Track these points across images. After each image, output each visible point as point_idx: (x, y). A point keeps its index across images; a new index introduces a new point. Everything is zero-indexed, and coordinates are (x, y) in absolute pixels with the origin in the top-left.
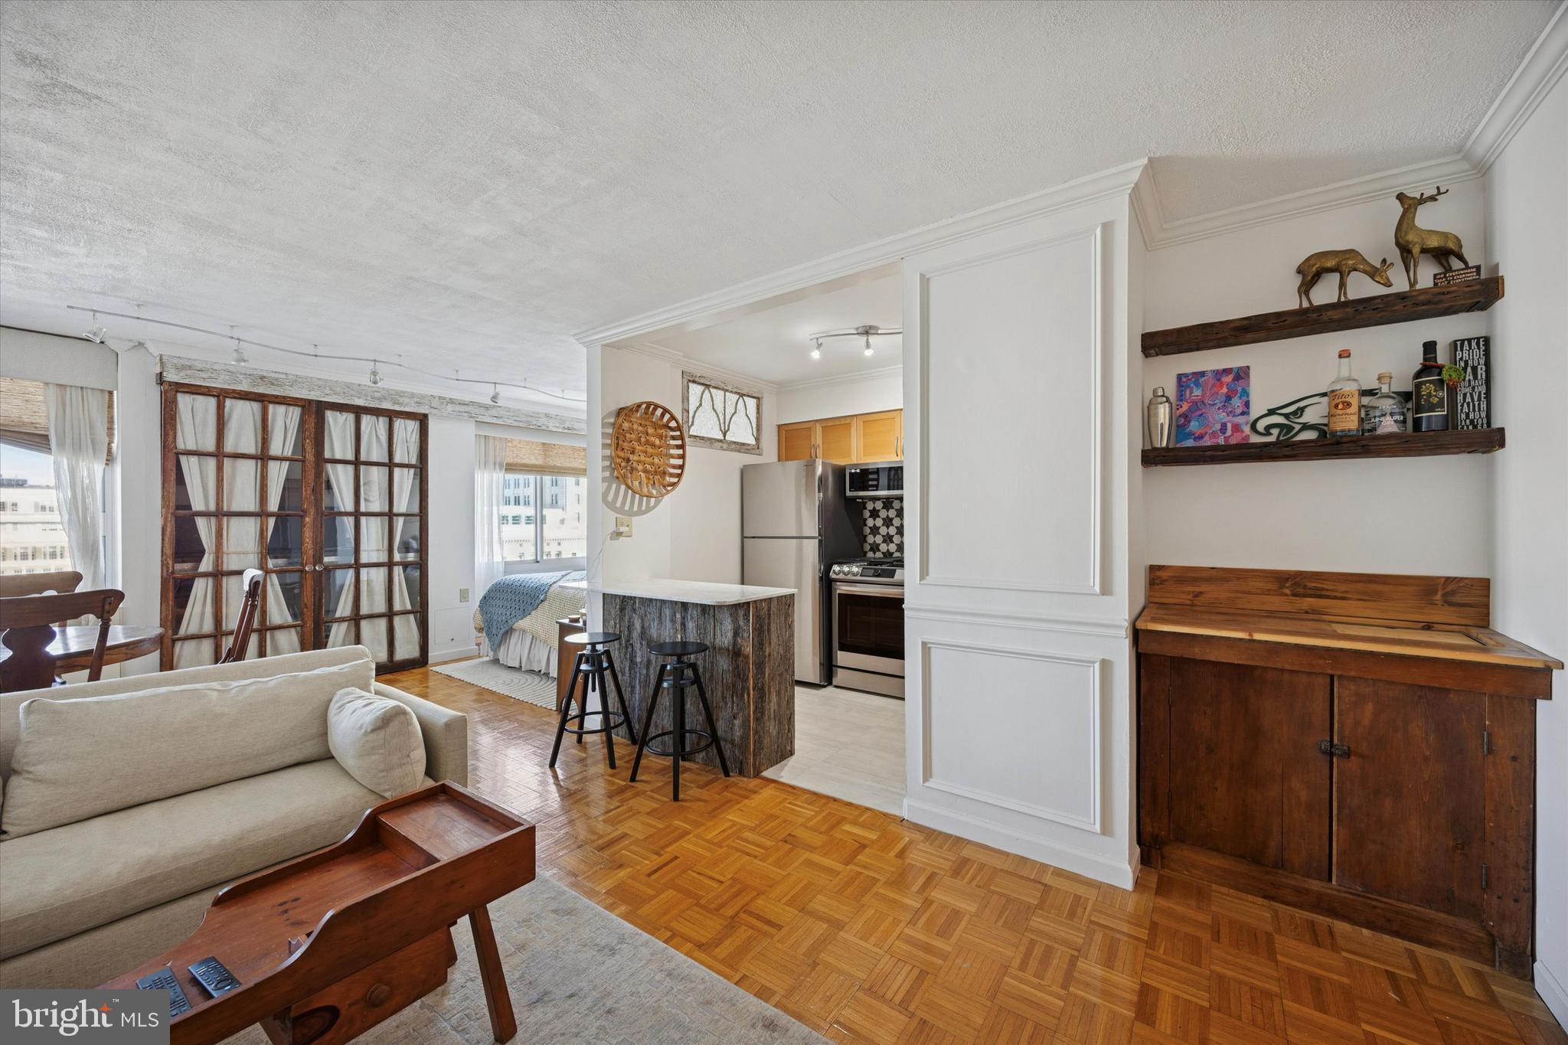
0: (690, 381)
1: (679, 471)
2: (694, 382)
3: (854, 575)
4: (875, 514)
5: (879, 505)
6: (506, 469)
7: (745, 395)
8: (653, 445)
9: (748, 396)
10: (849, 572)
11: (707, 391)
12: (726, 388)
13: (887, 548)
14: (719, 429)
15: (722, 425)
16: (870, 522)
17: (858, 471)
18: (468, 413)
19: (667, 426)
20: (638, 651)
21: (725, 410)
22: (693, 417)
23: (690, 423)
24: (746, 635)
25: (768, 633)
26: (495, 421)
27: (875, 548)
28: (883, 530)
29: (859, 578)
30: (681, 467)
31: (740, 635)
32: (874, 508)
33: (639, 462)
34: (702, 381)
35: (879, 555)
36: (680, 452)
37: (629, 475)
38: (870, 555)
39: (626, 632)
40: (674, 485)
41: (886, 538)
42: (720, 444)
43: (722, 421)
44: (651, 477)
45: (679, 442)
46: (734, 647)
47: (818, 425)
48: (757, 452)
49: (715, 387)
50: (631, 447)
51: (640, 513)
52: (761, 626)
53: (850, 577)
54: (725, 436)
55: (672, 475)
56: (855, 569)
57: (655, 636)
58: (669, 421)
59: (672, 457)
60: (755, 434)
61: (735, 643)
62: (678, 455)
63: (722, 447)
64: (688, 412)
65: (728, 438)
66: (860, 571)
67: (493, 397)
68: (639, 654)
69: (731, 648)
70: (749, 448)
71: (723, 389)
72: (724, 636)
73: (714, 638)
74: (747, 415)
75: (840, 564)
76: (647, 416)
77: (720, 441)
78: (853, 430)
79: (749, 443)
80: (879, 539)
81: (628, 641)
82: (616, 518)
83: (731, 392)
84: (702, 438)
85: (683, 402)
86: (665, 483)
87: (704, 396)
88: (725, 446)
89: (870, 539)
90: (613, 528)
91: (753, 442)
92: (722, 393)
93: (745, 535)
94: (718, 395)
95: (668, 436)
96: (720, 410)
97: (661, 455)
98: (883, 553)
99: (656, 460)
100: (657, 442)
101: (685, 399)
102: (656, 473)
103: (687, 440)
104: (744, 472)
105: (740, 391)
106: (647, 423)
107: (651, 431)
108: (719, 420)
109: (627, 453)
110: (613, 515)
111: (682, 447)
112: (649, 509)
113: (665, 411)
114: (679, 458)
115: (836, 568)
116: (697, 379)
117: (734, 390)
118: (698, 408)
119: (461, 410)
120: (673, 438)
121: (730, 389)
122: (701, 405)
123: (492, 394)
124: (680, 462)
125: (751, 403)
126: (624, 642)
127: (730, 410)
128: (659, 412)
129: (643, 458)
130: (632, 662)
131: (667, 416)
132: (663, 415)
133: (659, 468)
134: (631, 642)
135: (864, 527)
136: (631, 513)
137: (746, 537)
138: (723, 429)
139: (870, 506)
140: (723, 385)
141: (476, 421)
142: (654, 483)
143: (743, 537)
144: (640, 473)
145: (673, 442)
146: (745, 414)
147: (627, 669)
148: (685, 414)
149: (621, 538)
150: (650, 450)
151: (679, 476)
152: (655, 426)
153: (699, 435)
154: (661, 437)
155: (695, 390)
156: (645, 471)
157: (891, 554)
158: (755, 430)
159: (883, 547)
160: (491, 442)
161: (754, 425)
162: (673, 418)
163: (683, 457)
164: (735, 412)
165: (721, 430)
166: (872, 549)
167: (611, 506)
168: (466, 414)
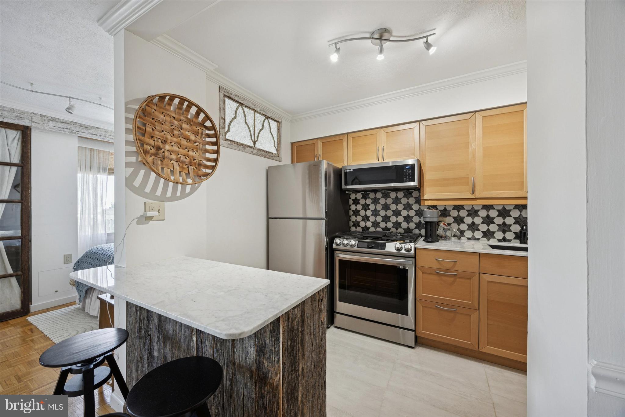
0: (225, 96)
1: (214, 164)
2: (230, 98)
3: (352, 246)
4: (356, 202)
5: (359, 196)
6: (108, 172)
7: (269, 118)
8: (188, 139)
9: (272, 119)
10: (347, 245)
11: (240, 108)
12: (255, 109)
13: (365, 224)
14: (250, 138)
15: (253, 137)
16: (353, 207)
17: (352, 170)
18: (69, 129)
19: (202, 124)
20: (155, 344)
21: (254, 125)
22: (229, 125)
23: (226, 130)
24: (273, 358)
25: (301, 345)
26: (94, 137)
27: (356, 224)
28: (362, 213)
29: (355, 248)
30: (216, 161)
31: (266, 356)
32: (356, 198)
33: (171, 152)
34: (236, 99)
35: (359, 229)
36: (215, 148)
37: (159, 162)
38: (353, 229)
39: (145, 322)
40: (207, 175)
41: (365, 218)
42: (251, 150)
43: (252, 133)
44: (186, 167)
45: (214, 140)
46: (258, 370)
47: (319, 142)
48: (278, 159)
49: (247, 107)
50: (162, 137)
51: (174, 198)
52: (294, 341)
53: (348, 248)
54: (255, 143)
55: (207, 167)
56: (353, 242)
57: (171, 332)
58: (204, 120)
59: (208, 151)
60: (276, 146)
61: (259, 365)
62: (213, 150)
63: (252, 152)
64: (224, 120)
65: (257, 146)
66: (357, 244)
67: (68, 108)
68: (156, 348)
69: (253, 369)
70: (272, 155)
71: (253, 110)
72: (245, 351)
73: (234, 351)
74: (271, 132)
75: (339, 237)
76: (181, 112)
77: (251, 147)
78: (345, 144)
79: (273, 152)
80: (359, 219)
81: (147, 331)
82: (145, 203)
83: (260, 113)
84: (237, 143)
85: (220, 111)
86: (200, 173)
87: (238, 111)
88: (255, 151)
89: (353, 218)
90: (141, 212)
91: (275, 151)
92: (253, 112)
93: (269, 217)
94: (250, 114)
95: (204, 133)
96: (251, 124)
97: (196, 149)
98: (362, 228)
99: (191, 153)
100: (193, 137)
101: (222, 109)
102: (191, 164)
103: (222, 142)
104: (268, 172)
105: (266, 114)
106: (182, 118)
107: (185, 126)
108: (250, 132)
109: (158, 141)
110: (142, 200)
111: (216, 144)
112: (184, 195)
113: (200, 110)
114: (214, 153)
115: (338, 241)
116: (232, 96)
117: (262, 112)
118: (233, 119)
119: (62, 127)
120: (209, 136)
121: (258, 110)
122: (235, 117)
123: (67, 106)
124: (214, 156)
125: (274, 125)
126: (143, 332)
127: (258, 127)
128: (194, 110)
129: (176, 148)
130: (150, 354)
131: (202, 116)
132: (198, 114)
133: (194, 159)
134: (150, 333)
135: (350, 211)
136: (163, 198)
137: (270, 218)
138: (253, 139)
139: (353, 196)
140: (253, 107)
141: (78, 136)
142: (189, 172)
143: (268, 218)
144: (172, 162)
145: (208, 140)
146: (269, 131)
147: (146, 361)
148: (222, 121)
149: (151, 222)
150: (184, 142)
151: (213, 168)
152: (189, 122)
153: (234, 140)
154: (196, 133)
155: (230, 106)
156: (178, 161)
157: (368, 229)
158: (276, 143)
159: (362, 224)
160: (95, 153)
161: (276, 141)
162: (207, 118)
163: (217, 152)
164: (262, 129)
165: (252, 139)
166: (354, 225)
167: (139, 191)
168: (68, 130)
